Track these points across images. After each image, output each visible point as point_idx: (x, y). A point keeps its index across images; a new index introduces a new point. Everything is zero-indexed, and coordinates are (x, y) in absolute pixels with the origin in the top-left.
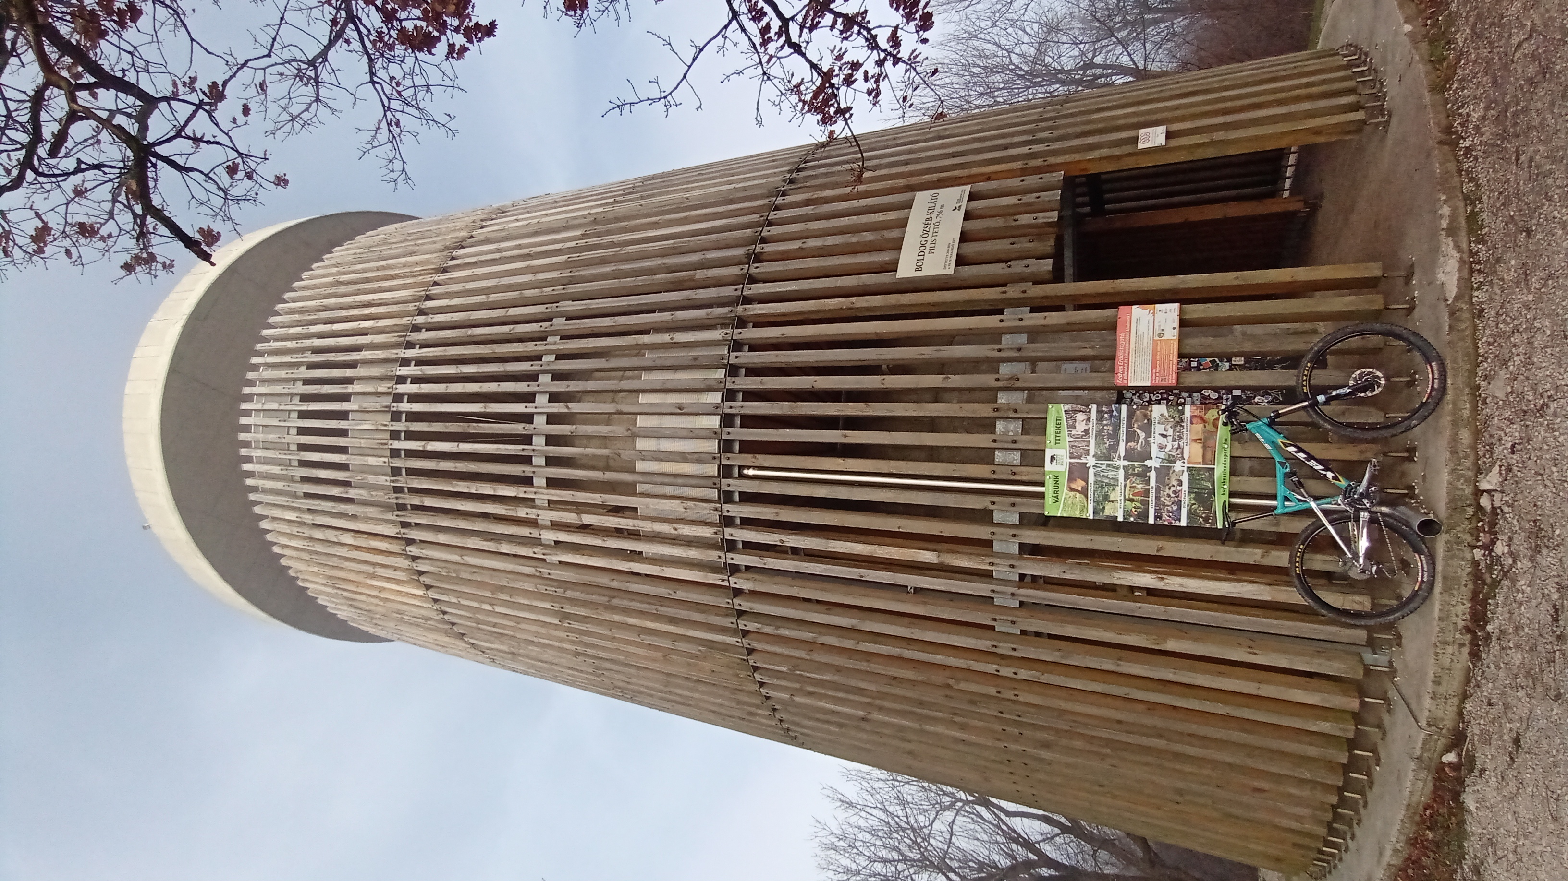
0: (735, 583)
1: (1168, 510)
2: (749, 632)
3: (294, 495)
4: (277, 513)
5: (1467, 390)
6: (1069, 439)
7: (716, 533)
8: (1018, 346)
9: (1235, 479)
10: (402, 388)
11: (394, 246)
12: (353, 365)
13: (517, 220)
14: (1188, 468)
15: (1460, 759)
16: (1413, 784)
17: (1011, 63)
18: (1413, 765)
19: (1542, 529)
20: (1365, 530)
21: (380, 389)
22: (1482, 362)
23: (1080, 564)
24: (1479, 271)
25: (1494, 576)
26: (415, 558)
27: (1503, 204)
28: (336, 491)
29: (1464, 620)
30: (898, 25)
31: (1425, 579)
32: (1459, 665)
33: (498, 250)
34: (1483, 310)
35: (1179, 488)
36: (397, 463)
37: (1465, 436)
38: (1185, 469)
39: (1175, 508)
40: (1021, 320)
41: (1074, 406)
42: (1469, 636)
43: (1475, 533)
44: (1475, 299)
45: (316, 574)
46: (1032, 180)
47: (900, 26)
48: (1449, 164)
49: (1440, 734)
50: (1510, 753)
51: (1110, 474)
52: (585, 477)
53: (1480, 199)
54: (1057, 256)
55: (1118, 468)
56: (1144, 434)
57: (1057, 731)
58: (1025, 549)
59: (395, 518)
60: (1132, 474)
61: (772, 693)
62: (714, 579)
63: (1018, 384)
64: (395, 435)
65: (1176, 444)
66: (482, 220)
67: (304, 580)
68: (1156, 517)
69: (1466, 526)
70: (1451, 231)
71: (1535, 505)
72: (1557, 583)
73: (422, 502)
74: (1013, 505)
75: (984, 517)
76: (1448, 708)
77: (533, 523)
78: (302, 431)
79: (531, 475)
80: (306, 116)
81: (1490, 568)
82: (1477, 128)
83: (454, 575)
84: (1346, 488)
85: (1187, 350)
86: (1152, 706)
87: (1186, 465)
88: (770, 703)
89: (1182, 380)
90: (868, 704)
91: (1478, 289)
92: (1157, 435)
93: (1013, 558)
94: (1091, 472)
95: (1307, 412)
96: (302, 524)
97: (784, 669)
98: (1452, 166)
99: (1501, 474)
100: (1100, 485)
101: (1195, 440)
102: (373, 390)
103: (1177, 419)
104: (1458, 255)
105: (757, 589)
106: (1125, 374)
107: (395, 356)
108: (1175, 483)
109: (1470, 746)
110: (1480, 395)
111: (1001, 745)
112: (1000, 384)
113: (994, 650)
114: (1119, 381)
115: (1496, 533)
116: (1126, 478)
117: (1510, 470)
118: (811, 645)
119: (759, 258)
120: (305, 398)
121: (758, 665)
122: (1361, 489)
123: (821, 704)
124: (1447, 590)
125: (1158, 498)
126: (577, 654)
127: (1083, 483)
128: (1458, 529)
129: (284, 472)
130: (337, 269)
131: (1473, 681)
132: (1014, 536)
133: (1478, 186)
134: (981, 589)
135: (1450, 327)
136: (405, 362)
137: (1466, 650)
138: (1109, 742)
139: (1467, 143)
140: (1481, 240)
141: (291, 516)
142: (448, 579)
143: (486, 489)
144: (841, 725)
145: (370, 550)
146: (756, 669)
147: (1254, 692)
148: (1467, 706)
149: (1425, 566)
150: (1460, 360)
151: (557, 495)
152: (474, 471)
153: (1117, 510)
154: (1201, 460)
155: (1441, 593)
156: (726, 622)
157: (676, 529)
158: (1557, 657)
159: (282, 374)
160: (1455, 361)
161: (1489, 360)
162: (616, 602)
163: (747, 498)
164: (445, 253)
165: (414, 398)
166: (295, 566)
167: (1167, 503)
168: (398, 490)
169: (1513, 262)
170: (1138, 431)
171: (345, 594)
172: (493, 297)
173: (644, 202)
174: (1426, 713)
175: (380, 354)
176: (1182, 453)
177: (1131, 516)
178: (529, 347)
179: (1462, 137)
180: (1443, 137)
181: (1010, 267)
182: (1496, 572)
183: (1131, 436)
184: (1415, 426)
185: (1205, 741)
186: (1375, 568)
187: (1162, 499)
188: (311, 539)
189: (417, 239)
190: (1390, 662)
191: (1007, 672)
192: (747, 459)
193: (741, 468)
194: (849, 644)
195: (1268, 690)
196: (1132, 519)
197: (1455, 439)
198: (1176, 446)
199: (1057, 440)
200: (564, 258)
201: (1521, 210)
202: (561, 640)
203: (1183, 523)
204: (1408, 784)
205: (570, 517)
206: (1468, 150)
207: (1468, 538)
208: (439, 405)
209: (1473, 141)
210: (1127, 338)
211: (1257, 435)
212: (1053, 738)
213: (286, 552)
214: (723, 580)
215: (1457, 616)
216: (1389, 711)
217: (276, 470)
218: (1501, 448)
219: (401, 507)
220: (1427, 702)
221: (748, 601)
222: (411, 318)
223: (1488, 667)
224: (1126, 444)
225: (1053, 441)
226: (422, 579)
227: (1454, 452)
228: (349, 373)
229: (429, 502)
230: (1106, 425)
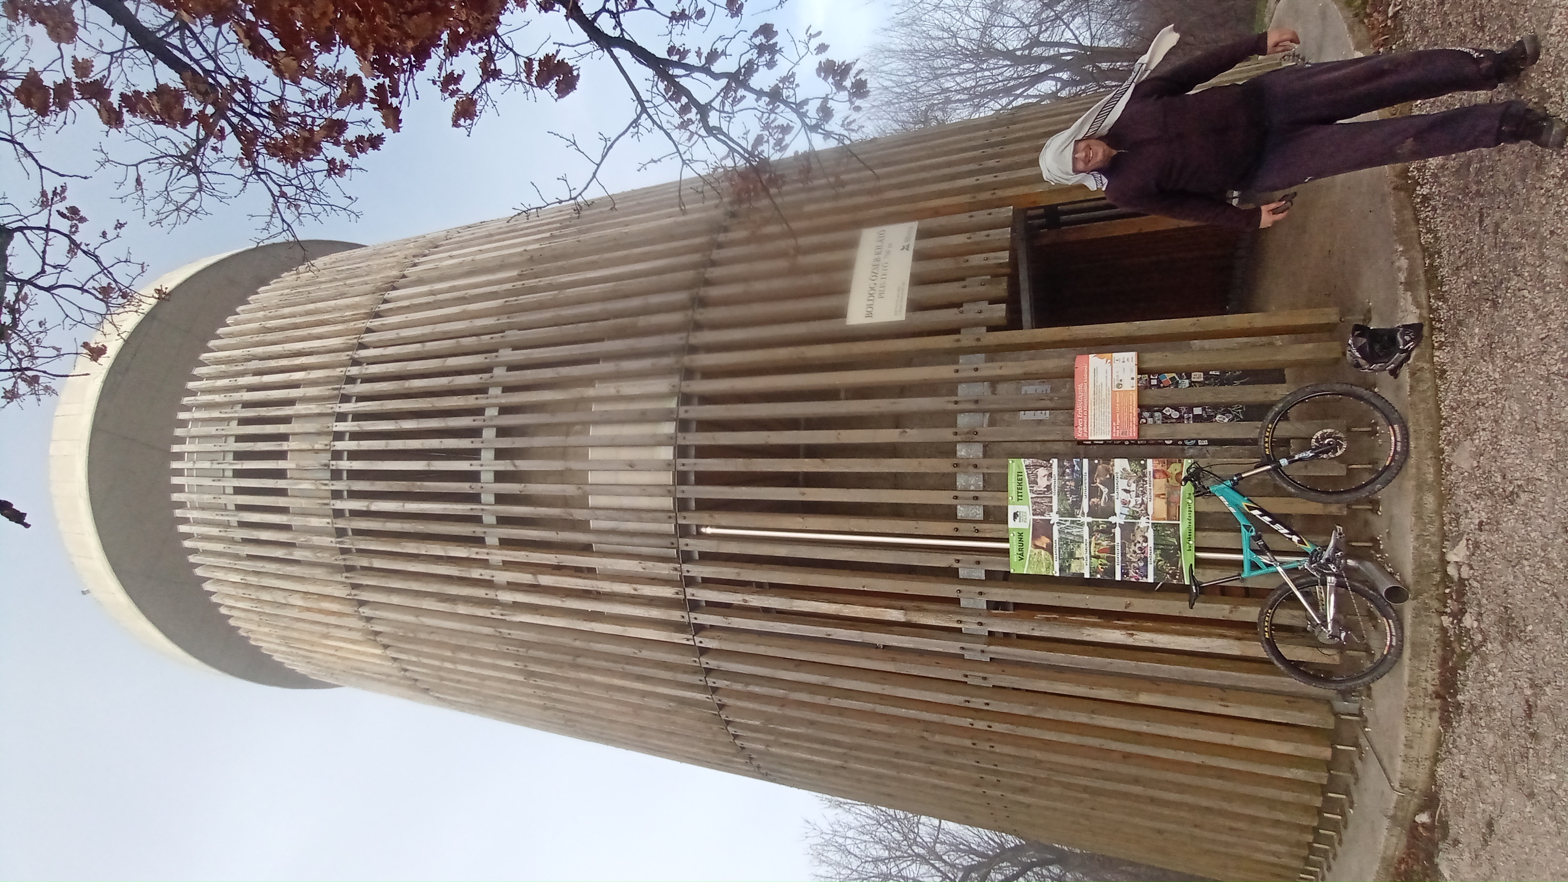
0: (701, 642)
1: (1134, 567)
2: (717, 688)
3: (237, 557)
4: (220, 575)
5: (1430, 454)
6: (1030, 495)
7: (677, 593)
8: (975, 398)
9: (1199, 534)
10: (340, 445)
11: (323, 286)
12: (286, 420)
13: (451, 257)
14: (1153, 524)
15: (1434, 821)
16: (1387, 840)
17: (957, 44)
18: (1386, 823)
19: (1513, 619)
20: (1333, 597)
21: (317, 447)
22: (1444, 425)
23: (1048, 619)
24: (1440, 329)
25: (1463, 648)
26: (369, 619)
27: (1465, 265)
28: (280, 553)
29: (1433, 685)
30: (827, 95)
31: (1394, 644)
32: (1429, 730)
33: (432, 293)
34: (1445, 371)
35: (1144, 544)
36: (341, 524)
37: (1430, 500)
38: (1150, 525)
39: (1141, 564)
40: (976, 370)
41: (1035, 460)
42: (1438, 701)
43: (1443, 599)
44: (1436, 359)
45: (269, 635)
46: (981, 216)
47: (830, 97)
48: (1405, 212)
49: (1413, 795)
50: (1484, 834)
51: (1075, 531)
52: (538, 537)
53: (1439, 253)
54: (1012, 301)
55: (1082, 525)
56: (1107, 490)
57: (1034, 779)
58: (994, 605)
59: (343, 579)
60: (1097, 531)
61: (746, 744)
62: (679, 638)
63: (977, 438)
64: (337, 495)
65: (1139, 500)
66: (414, 256)
67: (256, 640)
68: (1123, 574)
69: (1433, 592)
70: (1409, 285)
71: (1505, 592)
72: (1530, 679)
73: (370, 563)
74: (978, 563)
75: (950, 574)
76: (1420, 770)
77: (489, 584)
78: (238, 491)
79: (482, 535)
80: (193, 205)
81: (1460, 640)
82: (1435, 176)
83: (411, 635)
84: (1312, 553)
85: (1147, 401)
86: (1126, 757)
87: (1151, 521)
88: (746, 753)
89: (1142, 433)
90: (844, 754)
91: (1439, 348)
92: (1120, 491)
93: (980, 615)
94: (1056, 529)
95: (1270, 475)
96: (248, 585)
97: (757, 723)
98: (1408, 214)
99: (1468, 548)
100: (1064, 542)
101: (1158, 496)
102: (310, 448)
103: (1140, 474)
104: (1418, 311)
105: (723, 648)
106: (1085, 428)
107: (330, 411)
108: (1141, 539)
109: (1443, 811)
110: (1444, 459)
111: (980, 790)
112: (958, 438)
113: (967, 704)
114: (1079, 436)
115: (1464, 603)
116: (1091, 535)
117: (1479, 547)
118: (783, 702)
119: (703, 303)
120: (239, 456)
121: (731, 719)
122: (1326, 555)
123: (798, 754)
124: (1415, 656)
125: (1123, 554)
126: (546, 708)
127: (1048, 541)
128: (1425, 595)
129: (222, 534)
130: (262, 313)
131: (1444, 745)
132: (981, 593)
133: (1437, 239)
134: (951, 646)
135: (1411, 387)
136: (341, 417)
137: (1436, 715)
138: (1086, 789)
139: (1425, 191)
140: (1441, 297)
141: (236, 578)
142: (405, 639)
143: (437, 549)
144: (820, 773)
145: (321, 611)
146: (728, 723)
147: (1228, 742)
148: (1439, 770)
149: (1393, 630)
150: (1422, 422)
151: (510, 556)
152: (421, 531)
153: (1083, 568)
154: (1165, 516)
155: (1410, 660)
156: (696, 679)
157: (635, 590)
158: (1530, 755)
159: (212, 430)
160: (1417, 423)
161: (1452, 426)
162: (580, 660)
163: (706, 557)
164: (376, 296)
165: (354, 455)
166: (244, 624)
167: (1133, 559)
168: (344, 551)
169: (1477, 330)
170: (1101, 486)
171: (300, 652)
172: (430, 346)
173: (582, 237)
174: (1399, 776)
175: (314, 408)
176: (1146, 509)
177: (1098, 573)
178: (470, 401)
179: (1419, 184)
180: (1399, 182)
181: (962, 312)
182: (1465, 644)
183: (1094, 492)
184: (1380, 490)
185: (1181, 788)
186: (1343, 635)
187: (1128, 556)
188: (259, 601)
189: (347, 278)
190: (1360, 709)
191: (981, 725)
192: (704, 517)
193: (698, 527)
194: (820, 699)
195: (1240, 741)
196: (1099, 576)
197: (1419, 505)
198: (1140, 502)
199: (1020, 497)
200: (500, 302)
201: (1485, 277)
202: (528, 695)
203: (1151, 579)
204: (1383, 840)
205: (526, 578)
206: (1426, 198)
207: (1435, 604)
208: (380, 462)
209: (1431, 189)
210: (1086, 389)
211: (1221, 498)
212: (1030, 785)
213: (233, 613)
214: (688, 640)
215: (1426, 681)
216: (1360, 758)
217: (214, 531)
218: (1467, 521)
219: (350, 569)
220: (1399, 764)
221: (715, 659)
222: (344, 369)
223: (1459, 737)
224: (1089, 500)
225: (1015, 498)
226: (379, 639)
227: (1419, 517)
228: (282, 429)
229: (378, 563)
230: (1068, 480)
